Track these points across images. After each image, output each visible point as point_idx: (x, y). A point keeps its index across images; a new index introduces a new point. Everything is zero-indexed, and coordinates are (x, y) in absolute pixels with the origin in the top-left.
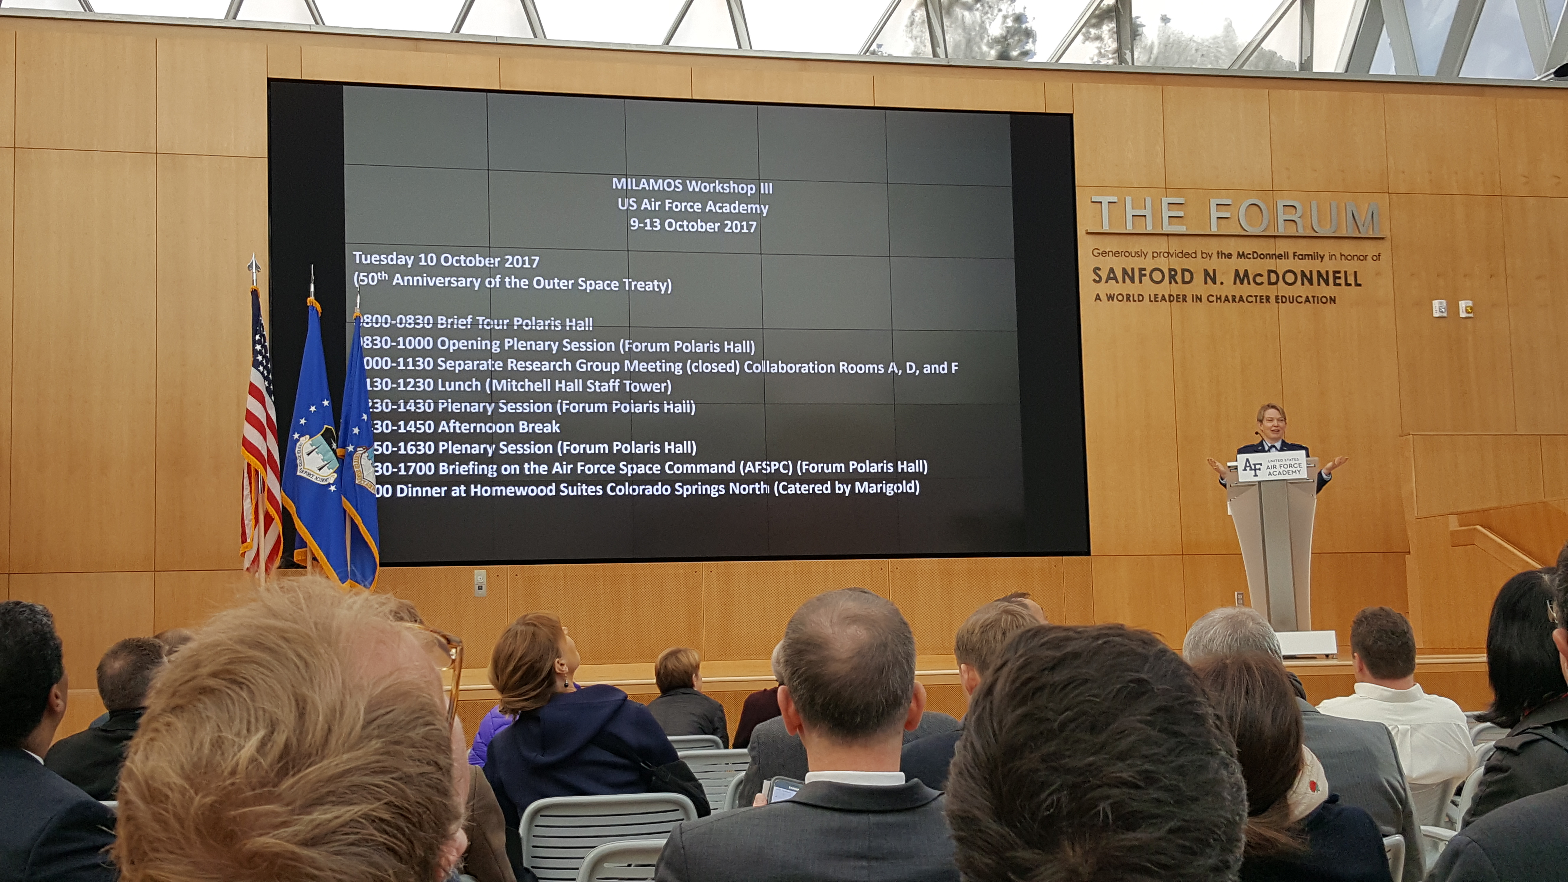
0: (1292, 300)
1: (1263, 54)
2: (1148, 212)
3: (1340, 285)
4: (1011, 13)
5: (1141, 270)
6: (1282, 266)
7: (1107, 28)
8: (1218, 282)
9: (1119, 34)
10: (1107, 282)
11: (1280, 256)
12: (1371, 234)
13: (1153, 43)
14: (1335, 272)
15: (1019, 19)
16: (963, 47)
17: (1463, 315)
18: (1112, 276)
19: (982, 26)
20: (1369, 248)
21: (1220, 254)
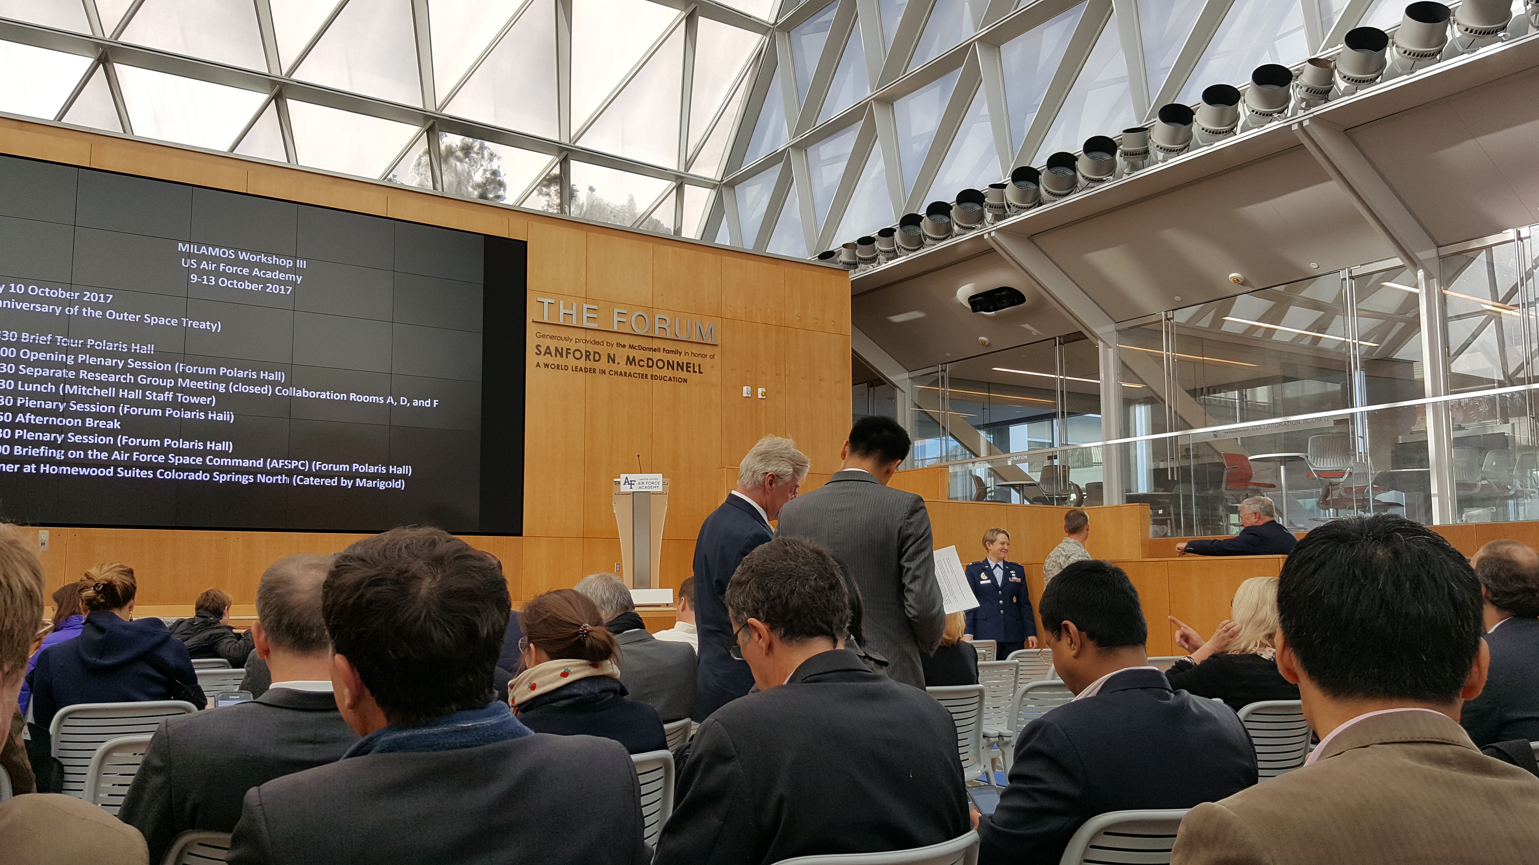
0: (662, 378)
1: (652, 221)
2: (574, 312)
3: (690, 371)
4: (489, 168)
5: (567, 349)
6: (656, 356)
7: (554, 189)
8: (616, 362)
9: (561, 194)
10: (544, 355)
11: (655, 350)
12: (709, 342)
13: (583, 203)
14: (687, 363)
15: (495, 173)
16: (455, 185)
17: (760, 396)
18: (548, 351)
19: (469, 173)
20: (708, 351)
21: (618, 345)
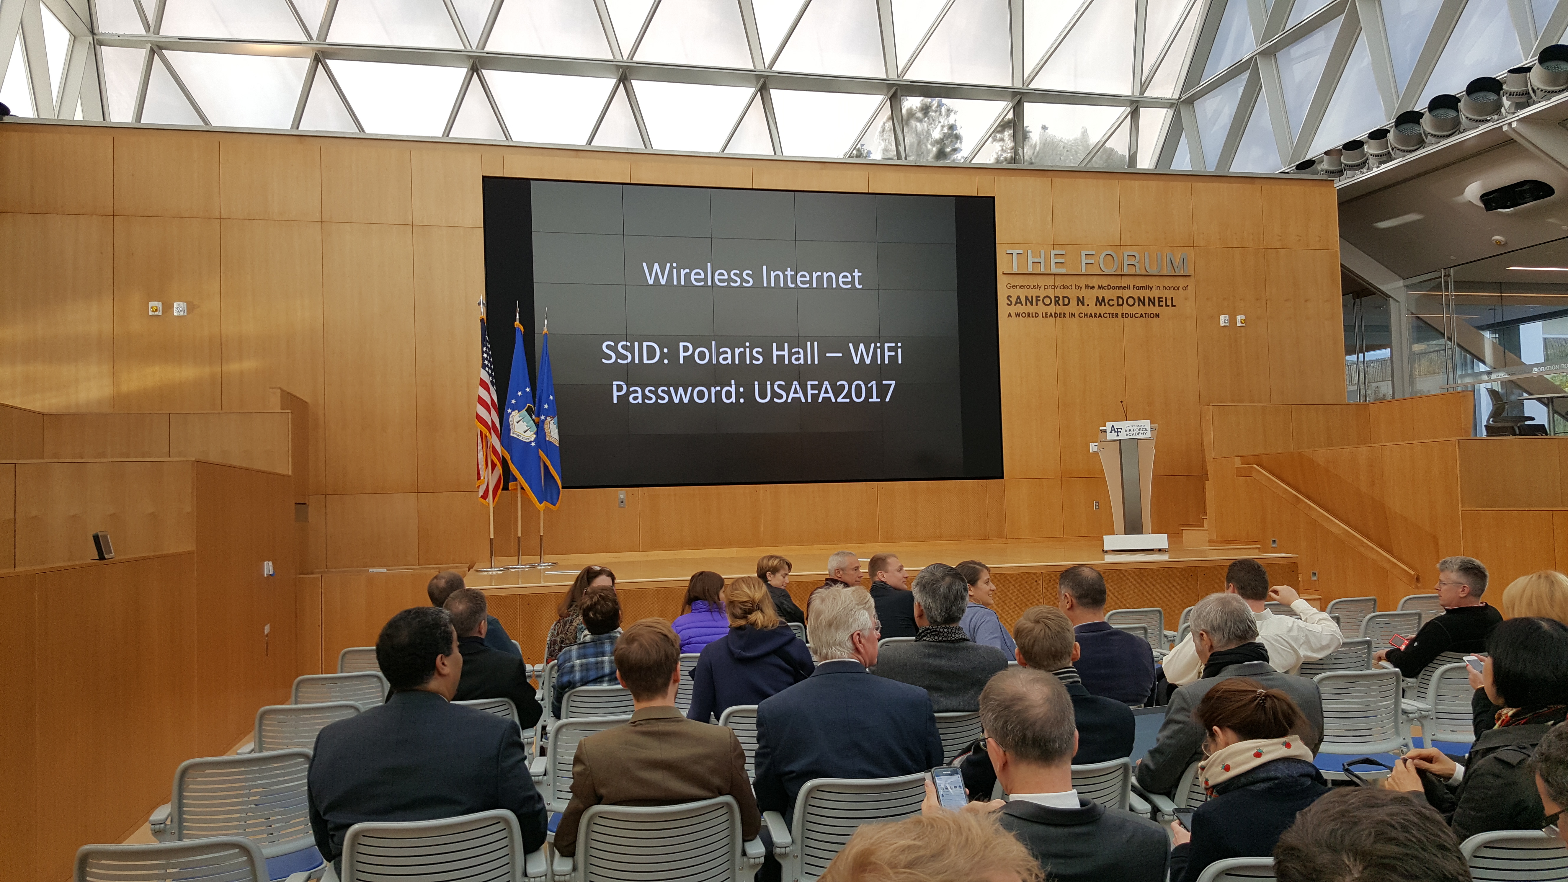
0: (1133, 316)
2: (1042, 260)
3: (1162, 306)
4: (946, 124)
5: (1037, 297)
6: (1126, 294)
7: (1008, 134)
8: (1086, 304)
9: (1015, 137)
10: (1015, 305)
11: (1125, 288)
12: (1182, 273)
13: (1036, 143)
14: (1159, 298)
15: (952, 127)
16: (916, 145)
17: (1239, 324)
18: (1018, 301)
19: (928, 132)
20: (1180, 283)
21: (1087, 287)
